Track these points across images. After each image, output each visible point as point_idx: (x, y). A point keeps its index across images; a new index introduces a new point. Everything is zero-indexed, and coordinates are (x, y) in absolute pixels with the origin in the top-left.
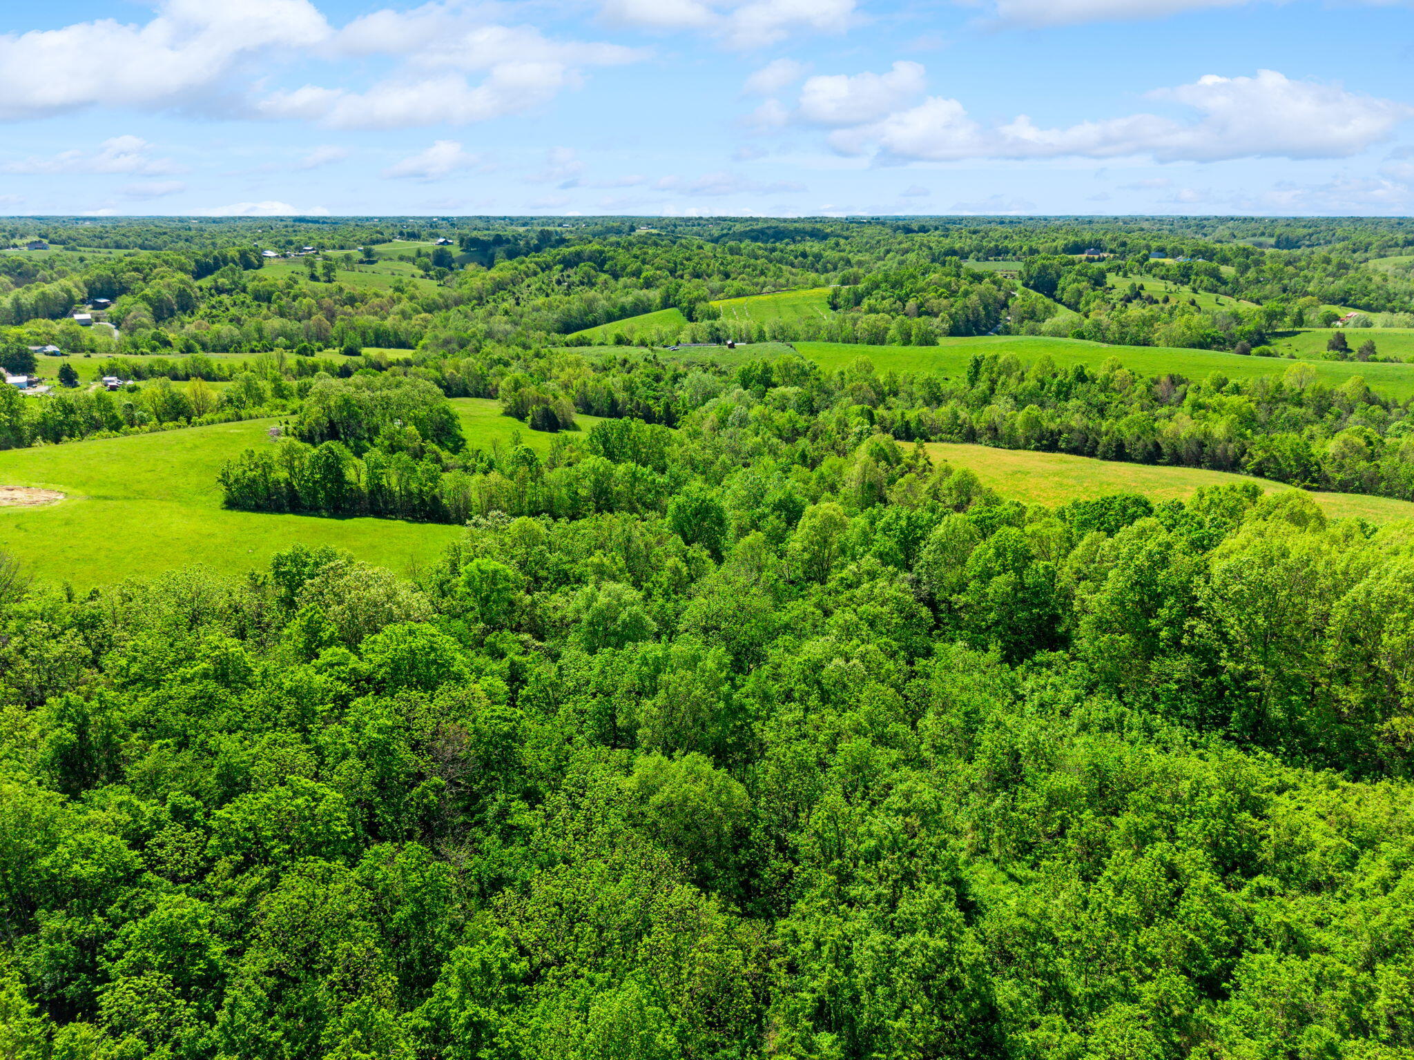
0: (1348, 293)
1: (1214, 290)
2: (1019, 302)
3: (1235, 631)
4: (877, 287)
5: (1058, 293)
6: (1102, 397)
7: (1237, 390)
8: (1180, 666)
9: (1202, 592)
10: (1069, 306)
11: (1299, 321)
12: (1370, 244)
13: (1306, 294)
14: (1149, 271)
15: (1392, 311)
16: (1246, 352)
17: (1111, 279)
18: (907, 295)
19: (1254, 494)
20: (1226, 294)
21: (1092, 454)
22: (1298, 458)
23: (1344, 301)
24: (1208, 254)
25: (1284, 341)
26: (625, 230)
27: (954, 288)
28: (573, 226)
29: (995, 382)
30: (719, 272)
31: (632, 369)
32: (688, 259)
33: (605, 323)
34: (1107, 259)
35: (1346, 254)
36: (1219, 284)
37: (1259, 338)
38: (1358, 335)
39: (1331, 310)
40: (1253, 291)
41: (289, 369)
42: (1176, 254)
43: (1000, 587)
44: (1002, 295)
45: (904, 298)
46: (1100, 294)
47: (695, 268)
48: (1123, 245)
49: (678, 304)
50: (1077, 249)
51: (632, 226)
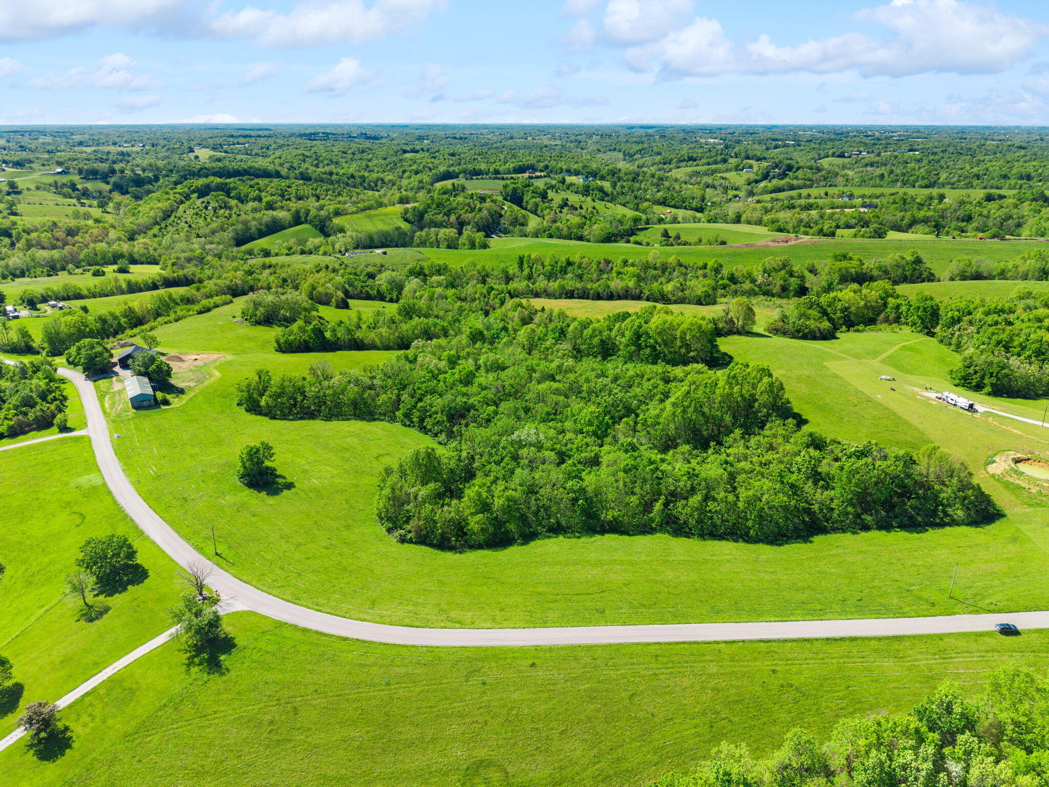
0: (665, 199)
1: (602, 199)
2: (509, 213)
3: (659, 339)
4: (429, 207)
5: (524, 204)
7: (633, 265)
8: (648, 351)
9: (650, 333)
10: (532, 212)
11: (647, 222)
12: (671, 160)
13: (646, 200)
14: (568, 188)
15: (685, 208)
16: (628, 242)
17: (551, 194)
18: (449, 212)
19: (655, 307)
20: (608, 201)
22: (660, 293)
23: (664, 203)
24: (594, 174)
25: (642, 233)
26: (186, 151)
27: (473, 206)
28: (133, 146)
29: (531, 268)
30: (313, 195)
31: (334, 271)
32: (289, 187)
33: (260, 237)
34: (540, 177)
35: (661, 166)
36: (604, 195)
37: (632, 232)
38: (673, 229)
39: (659, 210)
40: (622, 199)
41: (120, 286)
42: (577, 173)
43: (596, 341)
44: (498, 209)
45: (448, 214)
46: (547, 204)
47: (296, 193)
48: (546, 167)
49: (311, 222)
50: (521, 170)
51: (190, 148)
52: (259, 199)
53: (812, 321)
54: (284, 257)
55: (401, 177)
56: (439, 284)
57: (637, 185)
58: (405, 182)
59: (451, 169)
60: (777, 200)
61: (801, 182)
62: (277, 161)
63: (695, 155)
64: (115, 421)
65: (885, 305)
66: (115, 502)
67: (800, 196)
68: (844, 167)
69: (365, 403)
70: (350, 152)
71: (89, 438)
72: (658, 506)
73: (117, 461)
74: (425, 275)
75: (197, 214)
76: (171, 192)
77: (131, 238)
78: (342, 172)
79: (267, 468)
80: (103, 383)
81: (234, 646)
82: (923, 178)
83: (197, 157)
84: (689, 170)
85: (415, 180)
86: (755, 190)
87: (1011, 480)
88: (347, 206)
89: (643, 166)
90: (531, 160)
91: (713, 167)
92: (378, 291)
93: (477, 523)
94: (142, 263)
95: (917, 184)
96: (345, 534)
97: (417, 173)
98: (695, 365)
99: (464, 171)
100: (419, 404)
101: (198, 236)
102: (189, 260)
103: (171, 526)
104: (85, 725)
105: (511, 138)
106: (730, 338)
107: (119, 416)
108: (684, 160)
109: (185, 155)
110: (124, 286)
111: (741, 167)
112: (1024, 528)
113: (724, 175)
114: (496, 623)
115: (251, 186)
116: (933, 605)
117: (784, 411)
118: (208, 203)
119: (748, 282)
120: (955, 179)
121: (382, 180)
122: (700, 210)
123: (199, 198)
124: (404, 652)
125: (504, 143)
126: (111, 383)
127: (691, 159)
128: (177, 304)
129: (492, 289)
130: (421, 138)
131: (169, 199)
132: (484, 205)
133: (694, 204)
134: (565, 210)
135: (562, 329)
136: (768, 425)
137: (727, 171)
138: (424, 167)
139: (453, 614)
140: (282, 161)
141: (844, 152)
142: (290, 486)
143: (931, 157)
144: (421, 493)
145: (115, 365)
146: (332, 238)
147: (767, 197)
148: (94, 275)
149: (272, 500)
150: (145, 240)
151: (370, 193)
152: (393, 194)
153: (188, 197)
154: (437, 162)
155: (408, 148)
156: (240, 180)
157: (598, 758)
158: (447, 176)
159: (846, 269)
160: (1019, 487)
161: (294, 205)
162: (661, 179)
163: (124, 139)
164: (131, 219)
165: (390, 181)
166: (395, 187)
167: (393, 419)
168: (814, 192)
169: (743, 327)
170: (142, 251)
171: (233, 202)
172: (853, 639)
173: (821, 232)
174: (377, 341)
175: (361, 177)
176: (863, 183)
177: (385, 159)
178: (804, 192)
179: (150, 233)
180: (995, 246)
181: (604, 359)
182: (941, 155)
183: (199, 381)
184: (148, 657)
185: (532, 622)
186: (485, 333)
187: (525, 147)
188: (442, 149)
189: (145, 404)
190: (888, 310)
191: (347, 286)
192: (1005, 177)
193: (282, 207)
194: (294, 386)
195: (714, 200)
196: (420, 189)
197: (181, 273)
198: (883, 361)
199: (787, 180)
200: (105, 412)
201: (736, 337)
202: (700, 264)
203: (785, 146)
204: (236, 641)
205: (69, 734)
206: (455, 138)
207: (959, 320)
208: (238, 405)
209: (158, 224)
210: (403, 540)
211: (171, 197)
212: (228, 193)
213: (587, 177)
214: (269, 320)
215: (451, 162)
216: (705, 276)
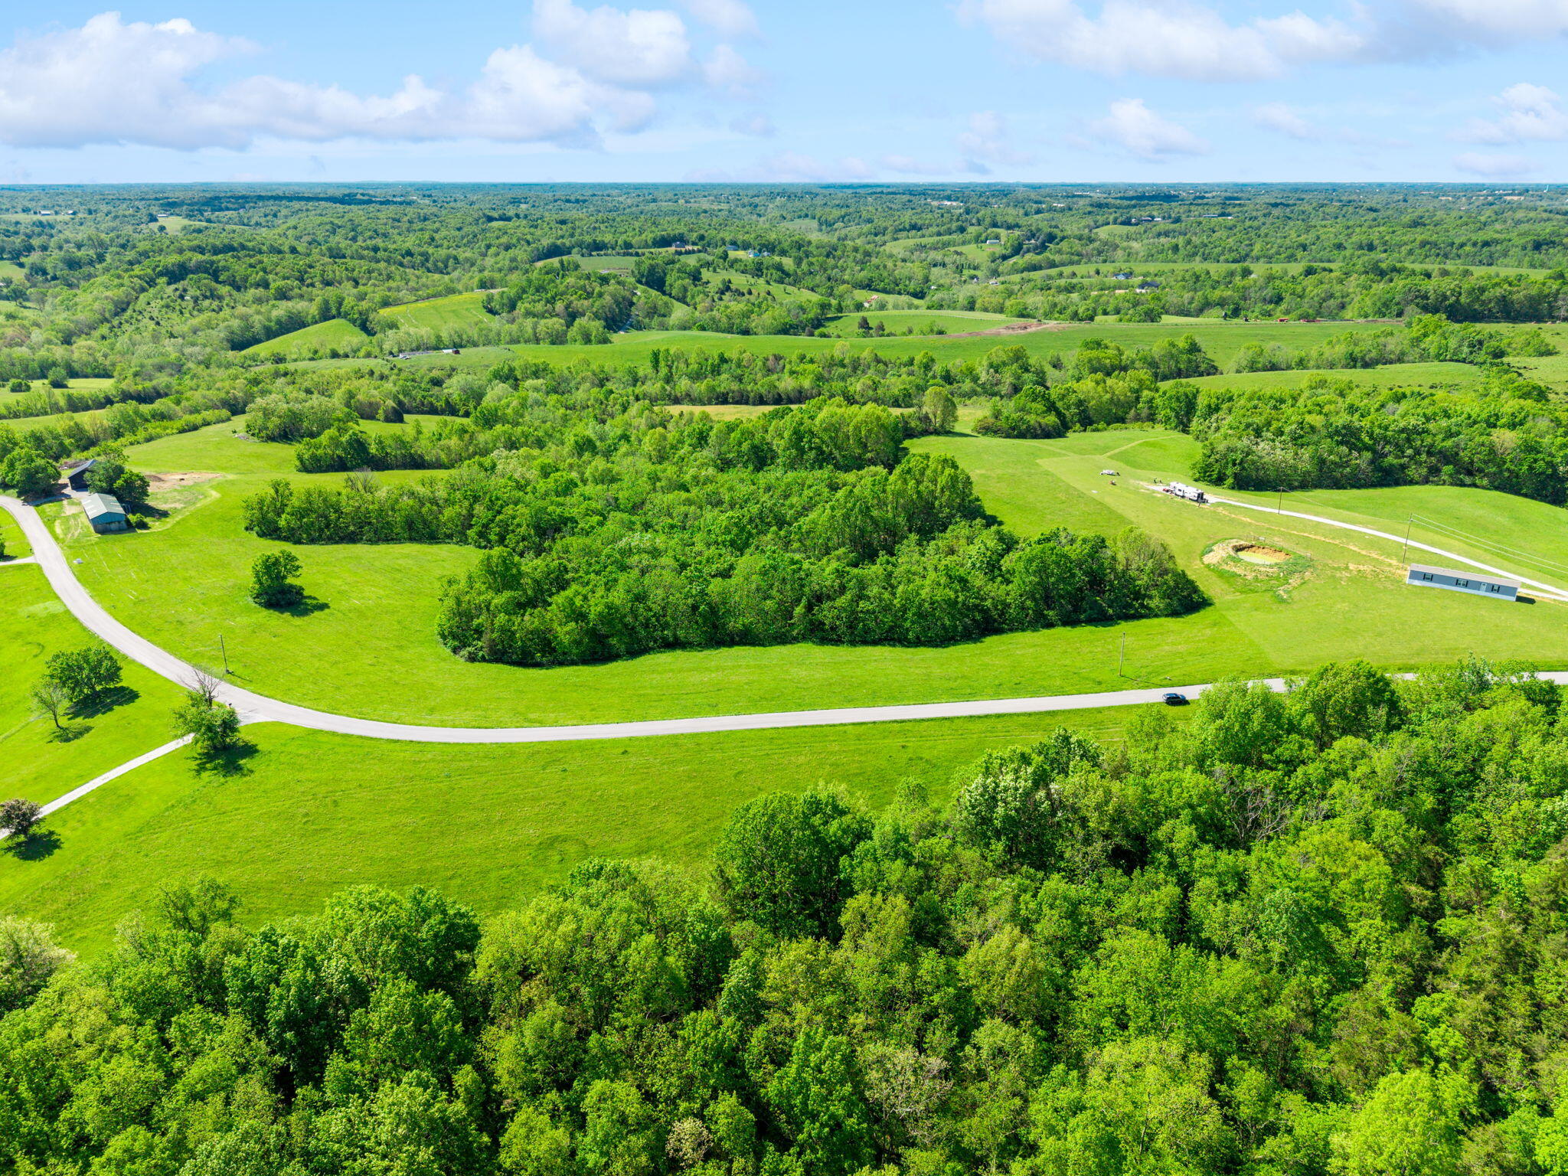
0: (871, 280)
1: (781, 281)
2: (644, 300)
3: (826, 438)
4: (524, 291)
5: (667, 288)
6: (739, 371)
7: (812, 361)
8: (812, 454)
9: (815, 429)
10: (678, 300)
11: (840, 309)
12: (886, 229)
13: (844, 282)
14: (731, 266)
15: (900, 293)
16: (812, 334)
17: (706, 274)
18: (553, 298)
20: (789, 284)
21: (747, 403)
23: (868, 286)
24: (771, 248)
25: (832, 324)
26: (145, 219)
27: (589, 289)
28: (57, 213)
29: (670, 367)
30: (349, 279)
31: (382, 377)
32: (311, 267)
33: (268, 338)
34: (693, 252)
35: (871, 238)
36: (784, 276)
37: (818, 323)
38: (874, 317)
39: (860, 295)
40: (809, 281)
41: (56, 403)
42: (746, 246)
43: (745, 446)
44: (627, 294)
45: (551, 301)
46: (700, 288)
47: (322, 276)
48: (702, 238)
49: (346, 316)
50: (664, 242)
51: (151, 215)
52: (266, 285)
53: (1033, 416)
54: (307, 362)
55: (484, 255)
56: (536, 389)
57: (831, 261)
58: (489, 261)
59: (559, 242)
60: (1029, 281)
61: (1065, 257)
62: (290, 233)
63: (920, 222)
64: (72, 547)
65: (1138, 399)
66: (85, 629)
67: (1061, 275)
68: (1128, 238)
69: (425, 522)
70: (406, 219)
71: (39, 567)
72: (799, 610)
73: (81, 588)
74: (516, 379)
75: (168, 306)
76: (126, 275)
77: (67, 341)
78: (392, 247)
79: (291, 586)
80: (49, 508)
81: (257, 751)
82: (1231, 250)
83: (162, 228)
84: (911, 242)
85: (504, 260)
86: (1000, 269)
87: (1227, 568)
88: (401, 294)
89: (845, 238)
90: (681, 229)
91: (946, 238)
92: (447, 402)
93: (567, 633)
94: (86, 376)
95: (1222, 258)
96: (397, 653)
97: (507, 248)
98: (872, 468)
99: (580, 245)
100: (499, 518)
101: (172, 336)
102: (160, 368)
103: (164, 648)
104: (74, 829)
105: (654, 201)
106: (924, 439)
107: (78, 541)
108: (904, 229)
109: (143, 226)
110: (62, 403)
111: (983, 238)
112: (1229, 615)
113: (959, 249)
114: (583, 720)
115: (251, 266)
116: (1100, 683)
117: (972, 511)
118: (185, 290)
119: (968, 381)
120: (1273, 251)
121: (455, 258)
122: (920, 295)
123: (169, 284)
124: (468, 749)
125: (642, 207)
126: (62, 507)
127: (915, 227)
128: (147, 420)
129: (611, 392)
130: (515, 201)
131: (122, 285)
132: (605, 288)
133: (912, 287)
134: (727, 296)
135: (701, 433)
136: (951, 527)
137: (964, 243)
138: (518, 240)
139: (531, 716)
140: (297, 233)
141: (1129, 219)
142: (323, 607)
143: (1248, 223)
144: (495, 601)
145: (65, 486)
146: (379, 336)
147: (1016, 278)
148: (13, 390)
149: (298, 621)
150: (89, 342)
151: (437, 276)
152: (472, 278)
153: (152, 283)
154: (539, 232)
155: (495, 215)
156: (233, 257)
157: (693, 827)
158: (554, 251)
159: (1098, 360)
160: (1235, 575)
161: (320, 294)
162: (867, 254)
163: (42, 203)
164: (65, 315)
165: (467, 260)
166: (474, 268)
167: (464, 540)
168: (1080, 269)
169: (942, 426)
170: (85, 358)
171: (224, 290)
172: (999, 716)
173: (1075, 316)
174: (443, 456)
175: (422, 254)
176: (1150, 257)
177: (459, 229)
178: (1067, 270)
179: (97, 334)
180: (1299, 330)
181: (758, 469)
182: (1262, 220)
183: (188, 503)
184: (148, 767)
185: (628, 717)
186: (598, 444)
187: (674, 213)
188: (547, 214)
189: (113, 526)
190: (1140, 405)
191: (401, 397)
192: (1340, 247)
193: (301, 296)
194: (325, 500)
195: (942, 281)
196: (511, 270)
197: (148, 384)
198: (1111, 457)
199: (1047, 254)
200: (56, 538)
201: (933, 438)
202: (905, 359)
203: (1051, 209)
204: (259, 747)
205: (54, 837)
206: (568, 201)
207: (1217, 409)
208: (247, 529)
209: (108, 321)
210: (472, 658)
211: (126, 281)
212: (215, 275)
213: (760, 251)
214: (286, 434)
215: (560, 233)
216: (911, 374)
